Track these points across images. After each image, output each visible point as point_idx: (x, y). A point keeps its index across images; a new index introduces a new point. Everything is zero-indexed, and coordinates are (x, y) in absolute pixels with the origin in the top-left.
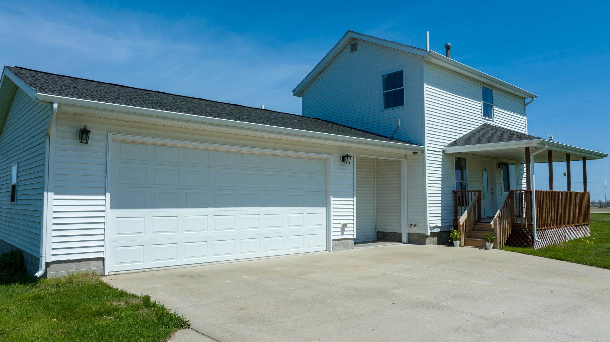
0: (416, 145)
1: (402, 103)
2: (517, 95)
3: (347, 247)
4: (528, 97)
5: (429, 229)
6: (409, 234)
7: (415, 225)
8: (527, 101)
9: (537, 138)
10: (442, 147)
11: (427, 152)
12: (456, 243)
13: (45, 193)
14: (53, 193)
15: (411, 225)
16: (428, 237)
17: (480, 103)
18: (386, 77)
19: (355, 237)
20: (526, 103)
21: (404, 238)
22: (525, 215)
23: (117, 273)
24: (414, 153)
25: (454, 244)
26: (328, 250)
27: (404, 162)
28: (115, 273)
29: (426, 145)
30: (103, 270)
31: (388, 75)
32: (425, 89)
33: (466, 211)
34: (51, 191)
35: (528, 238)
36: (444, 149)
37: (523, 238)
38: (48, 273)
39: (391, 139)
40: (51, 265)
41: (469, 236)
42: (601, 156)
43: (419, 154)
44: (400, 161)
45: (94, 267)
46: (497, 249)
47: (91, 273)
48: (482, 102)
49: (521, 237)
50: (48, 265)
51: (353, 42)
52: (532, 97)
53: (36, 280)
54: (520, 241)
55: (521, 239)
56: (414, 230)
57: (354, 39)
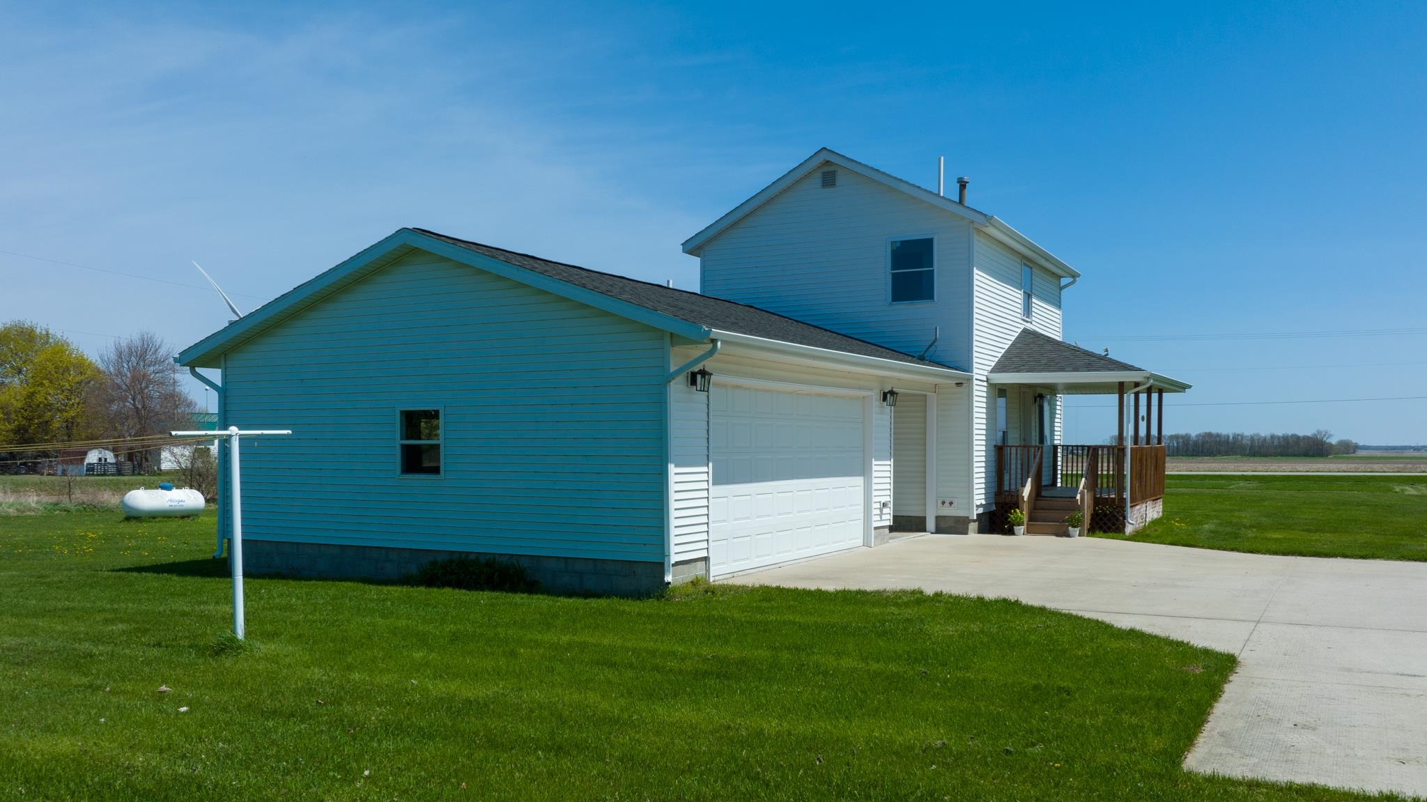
0: (956, 369)
1: (929, 296)
2: (1054, 273)
3: (883, 540)
4: (1068, 275)
5: (975, 508)
6: (938, 519)
7: (951, 503)
8: (1064, 281)
9: (1140, 370)
10: (986, 373)
11: (975, 382)
12: (1020, 529)
14: (674, 465)
15: (943, 503)
16: (970, 523)
17: (1021, 292)
18: (898, 245)
19: (892, 521)
20: (1062, 285)
21: (931, 524)
22: (1061, 482)
24: (957, 384)
25: (1016, 531)
26: (866, 544)
27: (933, 398)
29: (975, 371)
30: (708, 575)
31: (902, 242)
32: (976, 277)
33: (1030, 480)
34: (672, 463)
35: (1117, 520)
36: (988, 377)
37: (1109, 520)
39: (921, 359)
40: (674, 568)
41: (1031, 519)
42: (1181, 387)
43: (964, 384)
44: (926, 395)
46: (1084, 536)
48: (1023, 291)
49: (1103, 522)
51: (826, 169)
52: (1074, 276)
54: (1105, 524)
55: (1107, 522)
56: (947, 511)
57: (827, 163)
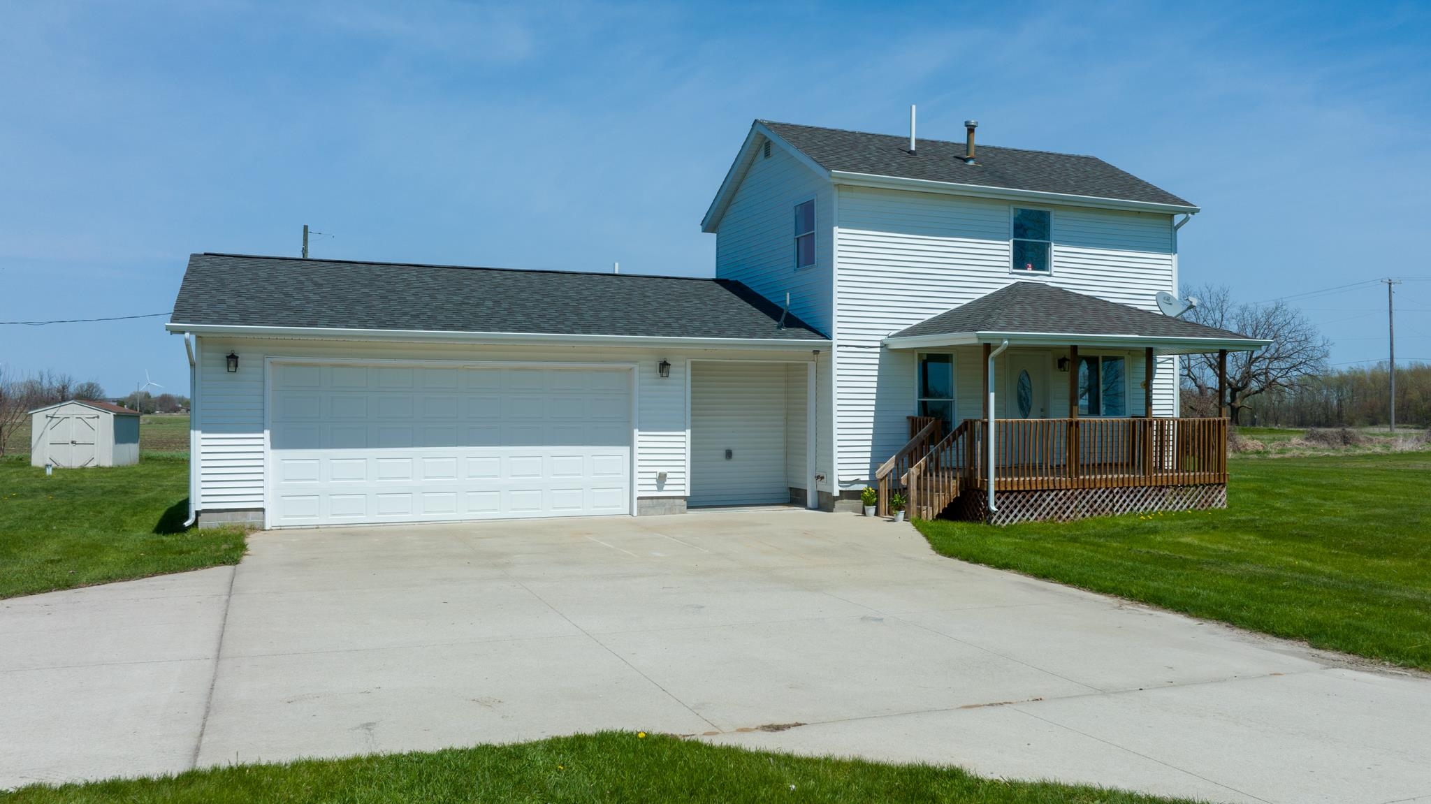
0: (818, 338)
2: (1138, 212)
3: (671, 511)
5: (844, 484)
6: (816, 493)
7: (821, 478)
10: (880, 338)
11: (835, 349)
12: (869, 510)
13: (192, 432)
14: (200, 432)
15: (818, 477)
16: (836, 498)
17: (1008, 243)
18: (799, 209)
19: (688, 494)
21: (810, 499)
23: (282, 528)
24: (814, 351)
25: (866, 511)
26: (631, 513)
27: (812, 366)
28: (279, 528)
29: (836, 337)
30: (263, 523)
31: (800, 206)
32: (839, 236)
33: (895, 456)
34: (198, 429)
36: (885, 342)
38: (200, 523)
40: (202, 514)
43: (821, 352)
44: (807, 364)
45: (252, 519)
47: (248, 526)
48: (1011, 241)
50: (198, 513)
53: (185, 529)
56: (820, 486)
